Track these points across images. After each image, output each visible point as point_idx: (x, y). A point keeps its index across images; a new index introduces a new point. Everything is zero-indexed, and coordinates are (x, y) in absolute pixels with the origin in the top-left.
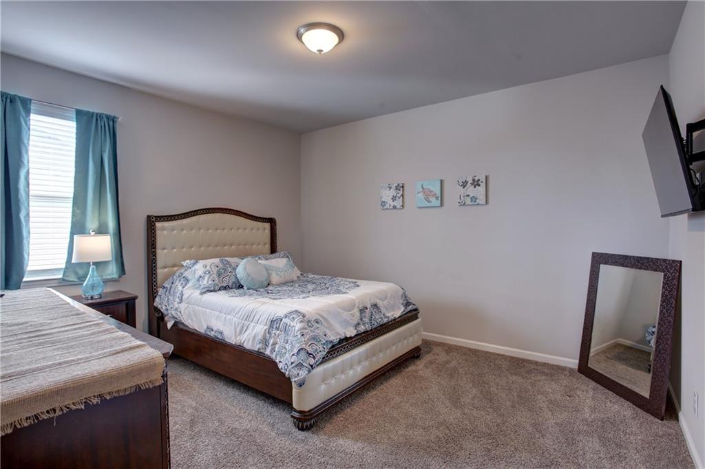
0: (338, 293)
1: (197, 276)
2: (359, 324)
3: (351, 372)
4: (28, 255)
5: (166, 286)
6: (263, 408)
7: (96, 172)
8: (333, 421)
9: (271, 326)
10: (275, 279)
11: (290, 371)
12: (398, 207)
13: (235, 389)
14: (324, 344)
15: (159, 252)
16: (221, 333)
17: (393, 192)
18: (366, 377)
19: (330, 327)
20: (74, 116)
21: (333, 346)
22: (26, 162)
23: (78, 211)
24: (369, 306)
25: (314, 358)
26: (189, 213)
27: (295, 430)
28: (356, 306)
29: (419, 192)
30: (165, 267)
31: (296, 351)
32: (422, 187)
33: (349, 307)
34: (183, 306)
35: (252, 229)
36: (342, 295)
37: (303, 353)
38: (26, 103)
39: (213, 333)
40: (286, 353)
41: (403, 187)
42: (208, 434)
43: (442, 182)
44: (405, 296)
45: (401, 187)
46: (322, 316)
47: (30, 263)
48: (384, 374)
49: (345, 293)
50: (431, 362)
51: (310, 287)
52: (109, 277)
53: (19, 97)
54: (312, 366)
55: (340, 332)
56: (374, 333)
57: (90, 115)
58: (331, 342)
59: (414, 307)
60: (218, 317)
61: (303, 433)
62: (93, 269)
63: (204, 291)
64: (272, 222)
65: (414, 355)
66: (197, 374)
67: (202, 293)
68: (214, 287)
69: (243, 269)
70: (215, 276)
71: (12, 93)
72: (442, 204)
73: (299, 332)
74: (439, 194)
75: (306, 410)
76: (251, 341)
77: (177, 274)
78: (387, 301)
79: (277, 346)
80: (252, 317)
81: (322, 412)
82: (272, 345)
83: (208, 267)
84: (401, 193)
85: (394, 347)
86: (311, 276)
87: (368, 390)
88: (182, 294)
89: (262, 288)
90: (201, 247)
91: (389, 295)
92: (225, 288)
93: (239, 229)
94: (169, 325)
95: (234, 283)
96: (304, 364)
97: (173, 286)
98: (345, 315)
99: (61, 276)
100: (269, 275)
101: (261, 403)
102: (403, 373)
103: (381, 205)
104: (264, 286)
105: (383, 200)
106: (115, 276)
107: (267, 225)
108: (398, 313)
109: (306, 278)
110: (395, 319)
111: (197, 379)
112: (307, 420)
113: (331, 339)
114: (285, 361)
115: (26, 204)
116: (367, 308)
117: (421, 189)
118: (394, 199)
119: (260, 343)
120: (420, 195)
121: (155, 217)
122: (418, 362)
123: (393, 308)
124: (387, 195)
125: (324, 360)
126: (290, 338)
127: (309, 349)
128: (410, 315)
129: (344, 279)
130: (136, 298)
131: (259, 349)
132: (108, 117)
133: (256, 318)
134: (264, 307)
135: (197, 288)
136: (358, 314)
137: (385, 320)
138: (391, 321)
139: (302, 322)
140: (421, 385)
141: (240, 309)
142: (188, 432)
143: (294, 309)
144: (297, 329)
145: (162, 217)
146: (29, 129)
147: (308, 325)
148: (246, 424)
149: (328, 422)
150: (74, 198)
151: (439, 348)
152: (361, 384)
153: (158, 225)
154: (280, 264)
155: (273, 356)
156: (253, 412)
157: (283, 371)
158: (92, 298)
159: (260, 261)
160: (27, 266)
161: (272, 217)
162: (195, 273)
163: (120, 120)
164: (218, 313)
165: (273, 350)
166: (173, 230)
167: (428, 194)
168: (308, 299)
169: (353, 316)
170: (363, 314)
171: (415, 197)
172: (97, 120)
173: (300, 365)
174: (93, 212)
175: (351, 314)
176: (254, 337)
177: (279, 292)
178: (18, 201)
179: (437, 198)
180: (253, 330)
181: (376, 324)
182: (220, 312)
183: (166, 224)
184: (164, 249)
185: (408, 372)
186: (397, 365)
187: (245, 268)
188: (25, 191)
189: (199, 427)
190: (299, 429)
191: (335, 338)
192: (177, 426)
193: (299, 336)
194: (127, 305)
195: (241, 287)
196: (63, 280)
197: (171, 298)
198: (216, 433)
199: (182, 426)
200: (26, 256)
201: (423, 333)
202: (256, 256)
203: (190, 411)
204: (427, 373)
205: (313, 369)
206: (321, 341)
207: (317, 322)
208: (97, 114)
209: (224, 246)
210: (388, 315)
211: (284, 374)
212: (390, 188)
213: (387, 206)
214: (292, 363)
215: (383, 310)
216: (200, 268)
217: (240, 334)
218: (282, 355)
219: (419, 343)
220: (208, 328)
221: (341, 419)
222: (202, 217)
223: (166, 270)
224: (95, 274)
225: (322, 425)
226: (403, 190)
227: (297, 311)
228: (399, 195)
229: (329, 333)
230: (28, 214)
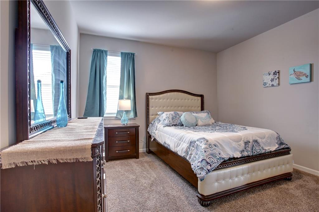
0: (233, 132)
1: (163, 119)
2: (243, 151)
3: (236, 179)
4: (106, 107)
5: (152, 123)
6: (185, 186)
7: (127, 76)
8: (222, 206)
9: (190, 145)
10: (200, 123)
11: (196, 171)
12: (275, 85)
13: (175, 174)
14: (218, 159)
15: (150, 108)
16: (169, 145)
17: (272, 76)
18: (247, 184)
19: (223, 149)
20: (120, 55)
21: (224, 161)
22: (105, 73)
23: (121, 91)
24: (251, 141)
25: (211, 166)
26: (163, 92)
27: (198, 204)
28: (242, 140)
29: (291, 74)
30: (153, 115)
31: (200, 160)
32: (294, 71)
33: (238, 140)
34: (157, 132)
35: (192, 100)
36: (235, 133)
37: (204, 162)
38: (106, 52)
39: (166, 145)
40: (196, 160)
41: (279, 72)
42: (156, 192)
43: (311, 66)
44: (279, 138)
45: (277, 73)
46: (219, 143)
47: (107, 110)
48: (262, 185)
49: (237, 132)
50: (301, 186)
51: (217, 128)
52: (131, 117)
53: (104, 50)
54: (209, 170)
55: (230, 154)
56: (254, 158)
57: (126, 54)
58: (223, 158)
59: (286, 146)
60: (169, 137)
61: (202, 207)
62: (125, 113)
63: (165, 126)
64: (202, 96)
65: (286, 178)
66: (161, 163)
67: (164, 127)
68: (170, 124)
69: (184, 117)
70: (171, 119)
71: (102, 49)
72: (311, 80)
73: (203, 150)
74: (308, 74)
75: (205, 195)
76: (181, 151)
77: (156, 118)
78: (265, 139)
79: (192, 156)
80: (182, 139)
81: (217, 198)
82: (190, 155)
83: (168, 115)
84: (277, 76)
85: (269, 170)
86: (220, 123)
87: (249, 192)
88: (157, 127)
89: (192, 126)
90: (168, 107)
91: (267, 136)
92: (175, 125)
93: (185, 99)
94: (152, 140)
95: (179, 123)
96: (204, 168)
97: (155, 123)
98: (234, 144)
99: (115, 116)
100: (197, 121)
101: (185, 184)
102: (277, 188)
103: (263, 85)
104: (194, 126)
105: (265, 81)
106: (133, 117)
107: (200, 98)
108: (273, 148)
109: (217, 124)
110: (271, 152)
111: (160, 165)
112: (206, 201)
113: (223, 157)
114: (195, 165)
115: (105, 88)
116: (250, 142)
117: (293, 72)
118: (272, 80)
119: (184, 153)
120: (292, 76)
121: (149, 93)
122: (290, 183)
123: (270, 144)
124: (267, 79)
125: (217, 169)
126: (199, 153)
127: (208, 160)
128: (284, 151)
129: (238, 126)
130: (139, 126)
131: (184, 156)
132: (132, 54)
133: (184, 140)
134: (188, 135)
135: (163, 124)
136: (243, 145)
137: (263, 151)
138: (268, 152)
139: (206, 144)
140: (292, 200)
141: (178, 135)
142: (148, 189)
143: (203, 137)
144: (202, 148)
145: (152, 93)
146: (107, 61)
147: (209, 146)
148: (175, 193)
149: (218, 206)
150: (120, 86)
151: (308, 177)
152: (245, 187)
153: (150, 97)
154: (203, 116)
155: (190, 161)
156: (180, 188)
157: (193, 170)
158: (124, 125)
159: (193, 114)
160: (105, 111)
161: (202, 94)
162: (162, 118)
163: (136, 54)
164: (169, 136)
165: (190, 158)
166: (156, 99)
167: (298, 75)
168: (213, 133)
169: (240, 146)
170: (247, 146)
171: (288, 77)
172: (128, 55)
173: (202, 169)
174: (126, 92)
175: (238, 144)
176: (182, 149)
177: (200, 128)
178: (103, 87)
179: (307, 77)
180: (182, 146)
181: (256, 152)
182: (170, 136)
183: (154, 97)
184: (152, 107)
185: (281, 188)
186: (273, 182)
187: (185, 116)
188: (105, 84)
189: (154, 188)
190: (201, 205)
191: (226, 157)
192: (145, 184)
193: (203, 152)
194: (136, 129)
195: (182, 125)
196: (116, 117)
197: (153, 128)
198: (159, 193)
199: (147, 185)
200: (105, 107)
201: (293, 164)
202: (192, 112)
203: (153, 179)
204: (298, 193)
205: (209, 172)
206: (216, 157)
207: (215, 146)
208: (128, 53)
209: (179, 107)
210: (265, 148)
211: (193, 172)
212: (270, 74)
213: (268, 85)
214: (198, 166)
215: (262, 145)
216: (164, 115)
217: (177, 147)
218: (194, 161)
219: (291, 170)
220: (164, 143)
221: (228, 206)
222: (169, 94)
223: (153, 116)
224: (125, 115)
225: (215, 206)
226: (279, 74)
227: (204, 138)
228: (276, 78)
229: (222, 153)
230: (106, 92)
